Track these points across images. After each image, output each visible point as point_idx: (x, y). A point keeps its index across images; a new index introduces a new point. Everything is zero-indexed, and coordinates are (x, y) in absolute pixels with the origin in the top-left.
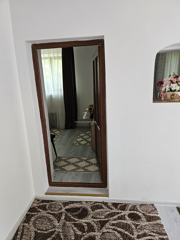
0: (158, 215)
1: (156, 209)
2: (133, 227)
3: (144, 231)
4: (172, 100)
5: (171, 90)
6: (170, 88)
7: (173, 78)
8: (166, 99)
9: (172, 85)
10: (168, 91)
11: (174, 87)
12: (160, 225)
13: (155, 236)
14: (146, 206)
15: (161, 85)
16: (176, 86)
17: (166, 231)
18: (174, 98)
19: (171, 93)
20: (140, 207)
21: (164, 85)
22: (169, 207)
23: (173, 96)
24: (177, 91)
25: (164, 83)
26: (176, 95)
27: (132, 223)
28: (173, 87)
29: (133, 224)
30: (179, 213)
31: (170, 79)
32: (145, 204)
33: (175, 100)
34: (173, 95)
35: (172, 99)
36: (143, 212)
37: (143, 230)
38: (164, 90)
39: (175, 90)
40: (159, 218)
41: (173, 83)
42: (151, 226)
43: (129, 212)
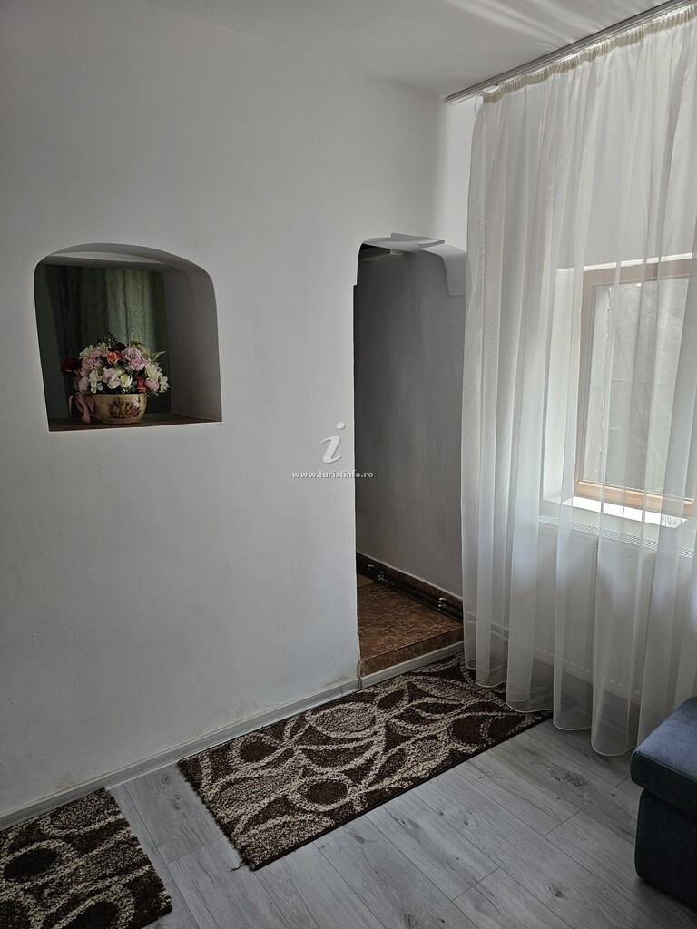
0: (120, 816)
1: (112, 798)
2: (29, 900)
3: (71, 891)
4: (116, 421)
5: (107, 390)
6: (102, 381)
7: (109, 350)
8: (97, 416)
9: (107, 372)
10: (98, 392)
11: (113, 378)
12: (127, 843)
13: (109, 887)
14: (76, 808)
15: (76, 372)
16: (122, 377)
17: (146, 851)
18: (120, 412)
19: (109, 398)
20: (51, 823)
21: (83, 373)
22: (155, 775)
23: (117, 406)
24: (126, 393)
25: (84, 364)
26: (125, 405)
27: (21, 889)
28: (110, 378)
29: (26, 892)
30: (185, 779)
31: (100, 353)
32: (72, 803)
33: (127, 419)
34: (115, 403)
35: (115, 417)
36: (64, 833)
37: (67, 890)
38: (86, 389)
39: (119, 390)
40: (123, 824)
41: (111, 366)
42: (94, 864)
43: (10, 858)
